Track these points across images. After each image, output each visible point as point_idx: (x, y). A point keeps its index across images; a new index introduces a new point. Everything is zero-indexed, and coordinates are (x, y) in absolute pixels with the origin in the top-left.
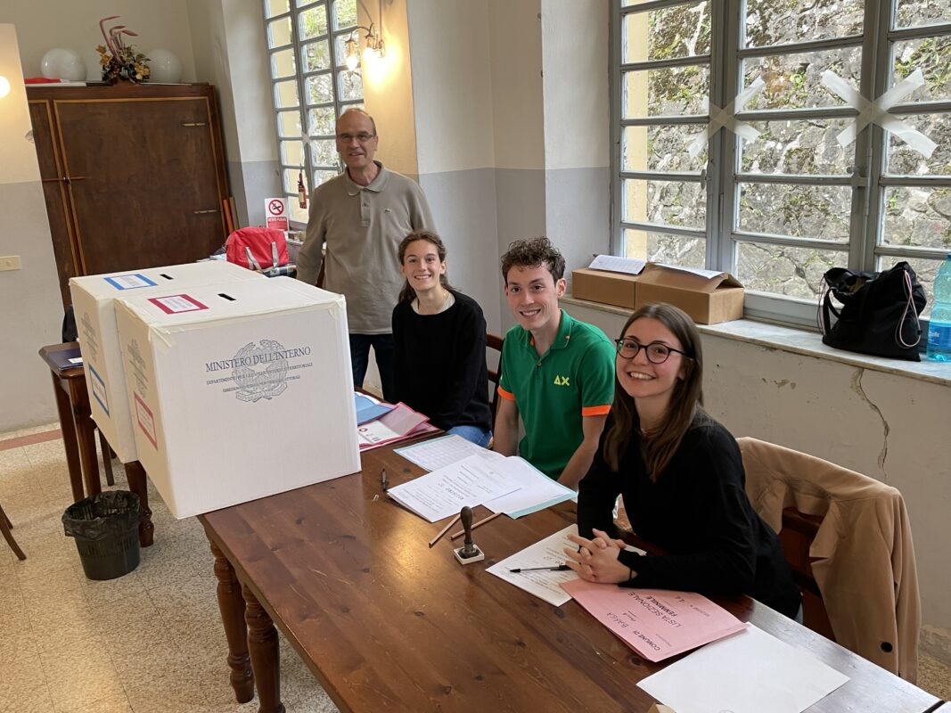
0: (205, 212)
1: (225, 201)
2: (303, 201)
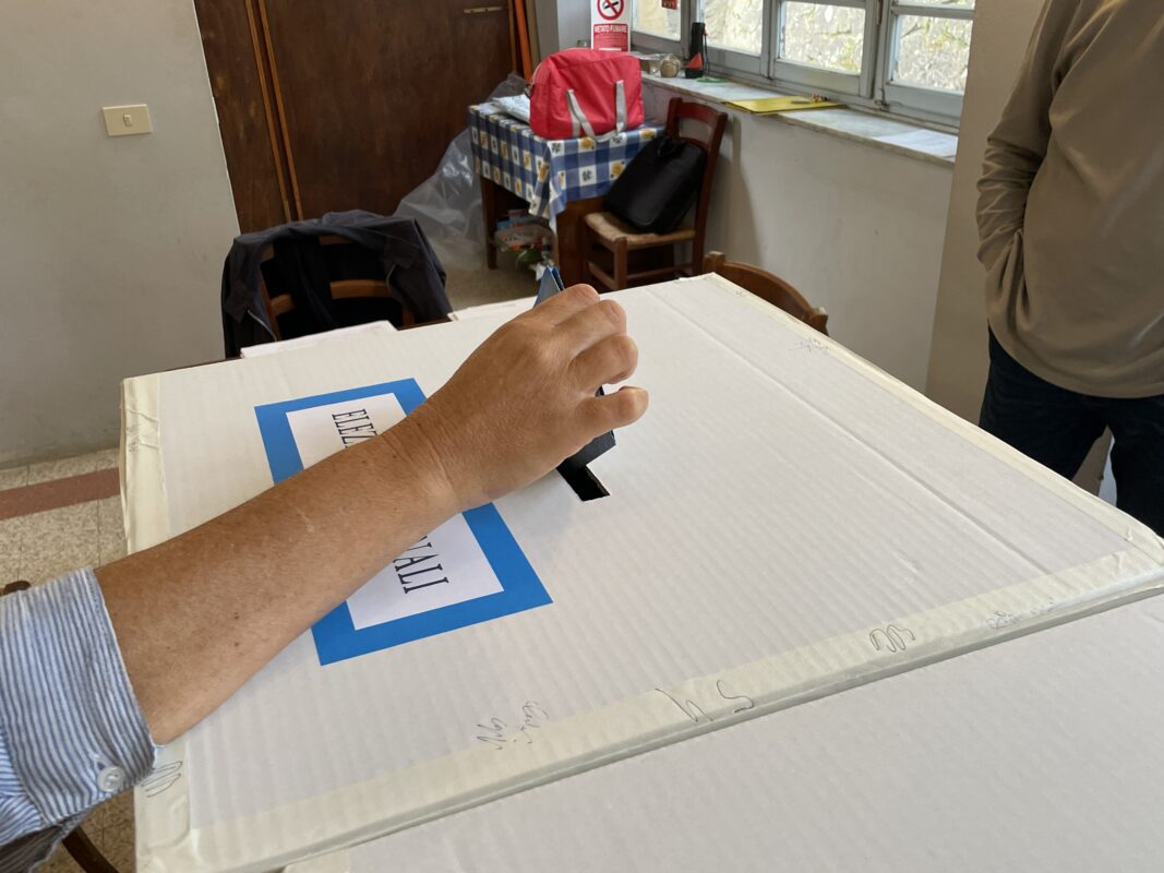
0: (482, 10)
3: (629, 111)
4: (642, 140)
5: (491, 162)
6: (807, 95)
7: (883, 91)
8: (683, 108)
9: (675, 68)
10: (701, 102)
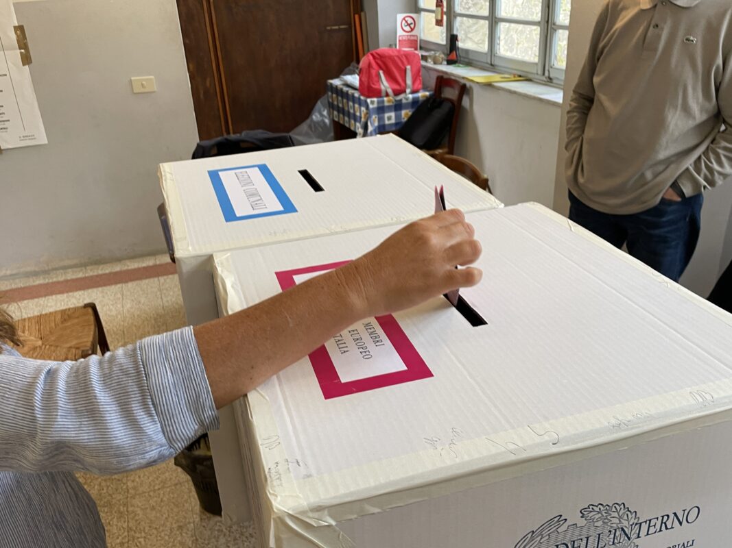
0: (337, 27)
1: (357, 16)
2: (439, 18)
3: (414, 82)
4: (421, 99)
5: (339, 112)
6: (510, 74)
7: (549, 71)
8: (444, 81)
9: (441, 59)
10: (453, 78)
